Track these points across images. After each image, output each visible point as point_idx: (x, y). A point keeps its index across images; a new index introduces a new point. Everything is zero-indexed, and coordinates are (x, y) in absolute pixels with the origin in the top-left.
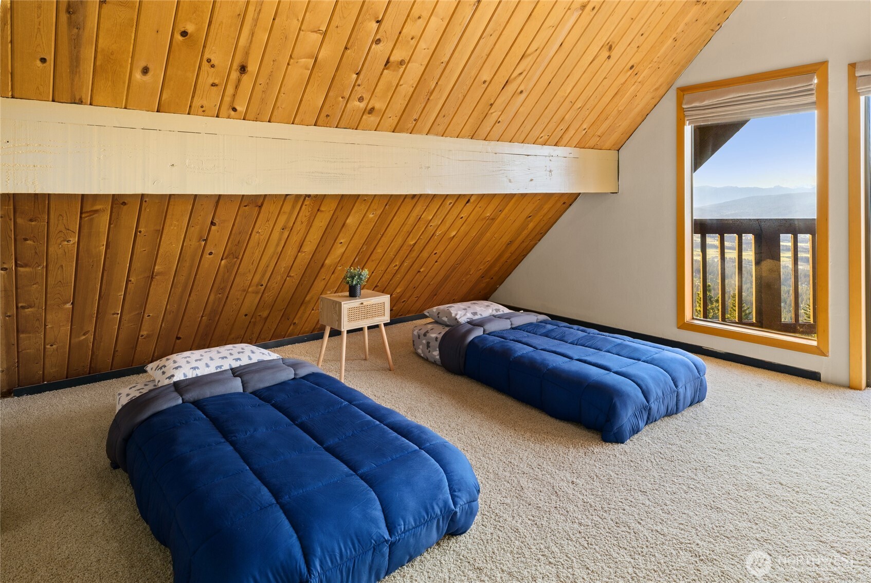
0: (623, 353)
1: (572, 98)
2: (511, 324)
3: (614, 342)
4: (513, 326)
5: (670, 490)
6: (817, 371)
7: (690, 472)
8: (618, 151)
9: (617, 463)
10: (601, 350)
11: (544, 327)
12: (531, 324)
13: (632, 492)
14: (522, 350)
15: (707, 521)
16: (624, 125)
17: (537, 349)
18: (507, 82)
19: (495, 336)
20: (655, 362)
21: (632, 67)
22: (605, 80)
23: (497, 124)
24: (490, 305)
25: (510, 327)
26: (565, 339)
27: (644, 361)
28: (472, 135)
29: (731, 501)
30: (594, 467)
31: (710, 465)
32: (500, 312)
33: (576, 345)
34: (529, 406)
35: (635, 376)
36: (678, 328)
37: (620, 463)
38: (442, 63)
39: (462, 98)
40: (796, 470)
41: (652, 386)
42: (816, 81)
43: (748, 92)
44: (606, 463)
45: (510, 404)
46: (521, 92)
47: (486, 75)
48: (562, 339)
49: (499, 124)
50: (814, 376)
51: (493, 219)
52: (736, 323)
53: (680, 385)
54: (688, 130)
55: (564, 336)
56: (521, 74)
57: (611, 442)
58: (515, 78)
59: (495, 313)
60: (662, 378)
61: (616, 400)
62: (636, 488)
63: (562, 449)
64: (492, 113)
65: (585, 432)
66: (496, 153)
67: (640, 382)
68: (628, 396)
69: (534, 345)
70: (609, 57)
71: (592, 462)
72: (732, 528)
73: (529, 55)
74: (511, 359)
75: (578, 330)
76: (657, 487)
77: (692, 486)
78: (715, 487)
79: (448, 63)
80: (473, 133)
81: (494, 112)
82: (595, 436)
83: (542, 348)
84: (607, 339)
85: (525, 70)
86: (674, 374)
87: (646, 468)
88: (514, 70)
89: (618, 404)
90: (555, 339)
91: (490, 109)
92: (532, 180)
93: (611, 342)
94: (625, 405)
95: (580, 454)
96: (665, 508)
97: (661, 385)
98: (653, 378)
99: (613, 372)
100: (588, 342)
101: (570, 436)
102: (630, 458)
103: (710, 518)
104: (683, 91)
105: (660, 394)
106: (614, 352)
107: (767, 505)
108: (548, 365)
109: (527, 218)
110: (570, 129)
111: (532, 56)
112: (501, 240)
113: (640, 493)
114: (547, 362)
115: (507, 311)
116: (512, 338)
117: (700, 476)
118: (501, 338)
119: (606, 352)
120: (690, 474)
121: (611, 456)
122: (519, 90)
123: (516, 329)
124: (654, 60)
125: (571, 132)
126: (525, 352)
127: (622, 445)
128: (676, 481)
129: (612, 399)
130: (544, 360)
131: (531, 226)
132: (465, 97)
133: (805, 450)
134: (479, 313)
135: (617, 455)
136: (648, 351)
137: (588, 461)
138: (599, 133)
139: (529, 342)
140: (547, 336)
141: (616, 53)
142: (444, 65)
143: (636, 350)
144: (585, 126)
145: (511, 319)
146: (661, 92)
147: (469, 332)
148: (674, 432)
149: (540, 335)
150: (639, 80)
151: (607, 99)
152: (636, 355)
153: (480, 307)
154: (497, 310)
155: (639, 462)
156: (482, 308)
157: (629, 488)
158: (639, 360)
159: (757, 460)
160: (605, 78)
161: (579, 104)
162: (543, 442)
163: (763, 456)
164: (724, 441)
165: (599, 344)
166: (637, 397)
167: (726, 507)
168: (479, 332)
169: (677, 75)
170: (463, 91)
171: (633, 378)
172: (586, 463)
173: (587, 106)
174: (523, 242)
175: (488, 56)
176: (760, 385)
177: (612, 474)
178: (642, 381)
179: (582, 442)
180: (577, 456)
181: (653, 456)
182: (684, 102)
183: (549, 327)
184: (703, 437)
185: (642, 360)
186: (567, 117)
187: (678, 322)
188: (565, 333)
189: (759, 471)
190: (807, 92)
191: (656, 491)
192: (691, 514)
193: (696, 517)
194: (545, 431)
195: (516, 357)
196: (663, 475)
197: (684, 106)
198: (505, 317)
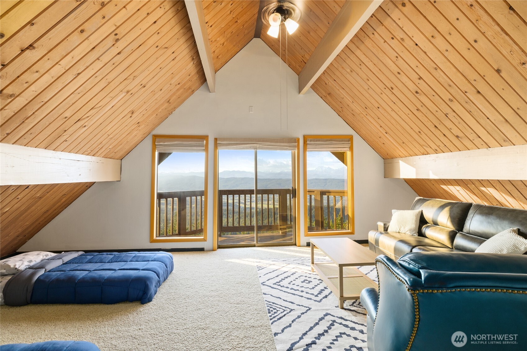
0: (139, 260)
1: (109, 133)
2: (63, 262)
3: (132, 256)
4: (64, 262)
5: (181, 311)
6: (202, 247)
7: (183, 300)
8: (121, 160)
9: (154, 311)
10: (127, 262)
11: (86, 258)
12: (75, 258)
13: (167, 319)
14: (81, 274)
15: (199, 315)
16: (127, 148)
17: (91, 271)
18: (79, 120)
19: (55, 271)
20: (157, 260)
21: (139, 123)
22: (126, 127)
23: (65, 142)
24: (40, 253)
25: (62, 263)
26: (104, 261)
27: (151, 261)
28: (46, 147)
29: (202, 304)
30: (145, 318)
31: (188, 294)
32: (49, 256)
33: (112, 262)
34: (90, 304)
35: (152, 269)
36: (151, 243)
37: (155, 310)
38: (43, 102)
39: (48, 124)
40: (213, 284)
41: (159, 270)
42: (205, 142)
43: (182, 142)
44: (149, 313)
45: (77, 308)
46: (85, 126)
47: (67, 114)
48: (101, 262)
49: (66, 142)
50: (202, 250)
51: (40, 198)
52: (171, 235)
53: (168, 267)
54: (157, 154)
55: (102, 260)
56: (88, 117)
57: (146, 303)
58: (84, 118)
59: (45, 257)
60: (162, 265)
61: (148, 282)
62: (168, 317)
63: (125, 318)
64: (64, 136)
65: (131, 304)
66: (60, 159)
67: (155, 271)
68: (152, 278)
69: (87, 269)
70: (131, 117)
71: (143, 316)
72: (207, 313)
73: (96, 108)
74: (77, 282)
75: (107, 254)
76: (175, 312)
77: (187, 305)
78: (194, 302)
79: (46, 103)
80: (47, 146)
81: (65, 135)
82: (138, 304)
83: (94, 269)
84: (127, 255)
85: (91, 115)
86: (166, 263)
87: (167, 307)
88: (85, 114)
89: (149, 284)
90: (97, 263)
91: (63, 133)
92: (80, 175)
93: (130, 256)
94: (151, 283)
95: (135, 315)
96: (183, 318)
97: (163, 269)
98: (159, 267)
99: (141, 270)
100: (118, 259)
101: (124, 309)
102: (158, 306)
103: (199, 314)
104: (155, 137)
105: (163, 273)
106: (134, 261)
107: (212, 300)
108: (104, 277)
109: (63, 196)
110: (103, 148)
111: (97, 109)
112: (41, 210)
113: (170, 318)
114: (103, 276)
115: (53, 255)
116: (69, 269)
117: (188, 300)
118: (60, 271)
119: (130, 261)
120: (184, 301)
121: (150, 309)
122: (84, 125)
123: (67, 264)
124: (147, 122)
125: (103, 149)
126: (84, 275)
127: (151, 302)
128: (181, 306)
129: (146, 283)
130: (100, 275)
131: (64, 199)
132: (50, 124)
133: (212, 276)
134: (33, 260)
135: (152, 307)
136: (150, 256)
137: (141, 316)
138: (115, 151)
139: (84, 269)
140: (90, 262)
141: (134, 115)
142: (43, 103)
143: (144, 257)
144: (110, 147)
145: (62, 259)
146: (145, 135)
147: (33, 275)
148: (169, 288)
149: (86, 263)
150: (139, 129)
151: (124, 136)
152: (146, 259)
153: (33, 256)
154: (46, 255)
155: (163, 306)
156: (34, 257)
157: (165, 318)
158: (149, 261)
159: (202, 286)
160: (126, 126)
161: (111, 136)
162: (112, 319)
163: (202, 284)
164: (188, 284)
165: (125, 259)
166: (156, 277)
167: (201, 307)
168: (42, 272)
169: (153, 129)
170: (50, 121)
171: (151, 270)
172: (140, 317)
173: (114, 138)
174: (55, 210)
175: (73, 104)
176: (188, 258)
177: (155, 316)
178: (156, 270)
179: (132, 309)
180: (134, 317)
181: (167, 301)
182: (156, 142)
183: (89, 257)
184: (180, 285)
185: (150, 260)
186: (103, 142)
187: (150, 240)
188: (101, 258)
189: (204, 289)
190: (202, 146)
191: (176, 314)
192: (193, 315)
193: (195, 316)
194: (109, 313)
195: (80, 279)
196: (175, 307)
197: (156, 144)
198: (56, 258)
